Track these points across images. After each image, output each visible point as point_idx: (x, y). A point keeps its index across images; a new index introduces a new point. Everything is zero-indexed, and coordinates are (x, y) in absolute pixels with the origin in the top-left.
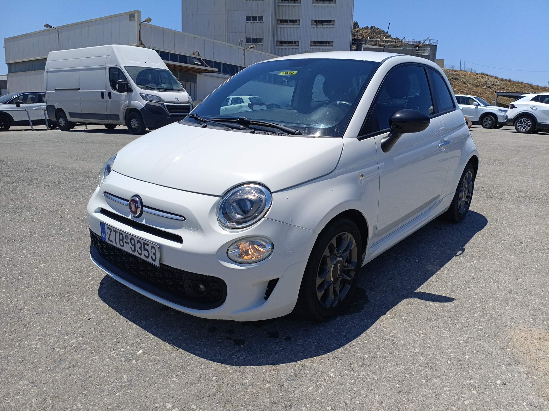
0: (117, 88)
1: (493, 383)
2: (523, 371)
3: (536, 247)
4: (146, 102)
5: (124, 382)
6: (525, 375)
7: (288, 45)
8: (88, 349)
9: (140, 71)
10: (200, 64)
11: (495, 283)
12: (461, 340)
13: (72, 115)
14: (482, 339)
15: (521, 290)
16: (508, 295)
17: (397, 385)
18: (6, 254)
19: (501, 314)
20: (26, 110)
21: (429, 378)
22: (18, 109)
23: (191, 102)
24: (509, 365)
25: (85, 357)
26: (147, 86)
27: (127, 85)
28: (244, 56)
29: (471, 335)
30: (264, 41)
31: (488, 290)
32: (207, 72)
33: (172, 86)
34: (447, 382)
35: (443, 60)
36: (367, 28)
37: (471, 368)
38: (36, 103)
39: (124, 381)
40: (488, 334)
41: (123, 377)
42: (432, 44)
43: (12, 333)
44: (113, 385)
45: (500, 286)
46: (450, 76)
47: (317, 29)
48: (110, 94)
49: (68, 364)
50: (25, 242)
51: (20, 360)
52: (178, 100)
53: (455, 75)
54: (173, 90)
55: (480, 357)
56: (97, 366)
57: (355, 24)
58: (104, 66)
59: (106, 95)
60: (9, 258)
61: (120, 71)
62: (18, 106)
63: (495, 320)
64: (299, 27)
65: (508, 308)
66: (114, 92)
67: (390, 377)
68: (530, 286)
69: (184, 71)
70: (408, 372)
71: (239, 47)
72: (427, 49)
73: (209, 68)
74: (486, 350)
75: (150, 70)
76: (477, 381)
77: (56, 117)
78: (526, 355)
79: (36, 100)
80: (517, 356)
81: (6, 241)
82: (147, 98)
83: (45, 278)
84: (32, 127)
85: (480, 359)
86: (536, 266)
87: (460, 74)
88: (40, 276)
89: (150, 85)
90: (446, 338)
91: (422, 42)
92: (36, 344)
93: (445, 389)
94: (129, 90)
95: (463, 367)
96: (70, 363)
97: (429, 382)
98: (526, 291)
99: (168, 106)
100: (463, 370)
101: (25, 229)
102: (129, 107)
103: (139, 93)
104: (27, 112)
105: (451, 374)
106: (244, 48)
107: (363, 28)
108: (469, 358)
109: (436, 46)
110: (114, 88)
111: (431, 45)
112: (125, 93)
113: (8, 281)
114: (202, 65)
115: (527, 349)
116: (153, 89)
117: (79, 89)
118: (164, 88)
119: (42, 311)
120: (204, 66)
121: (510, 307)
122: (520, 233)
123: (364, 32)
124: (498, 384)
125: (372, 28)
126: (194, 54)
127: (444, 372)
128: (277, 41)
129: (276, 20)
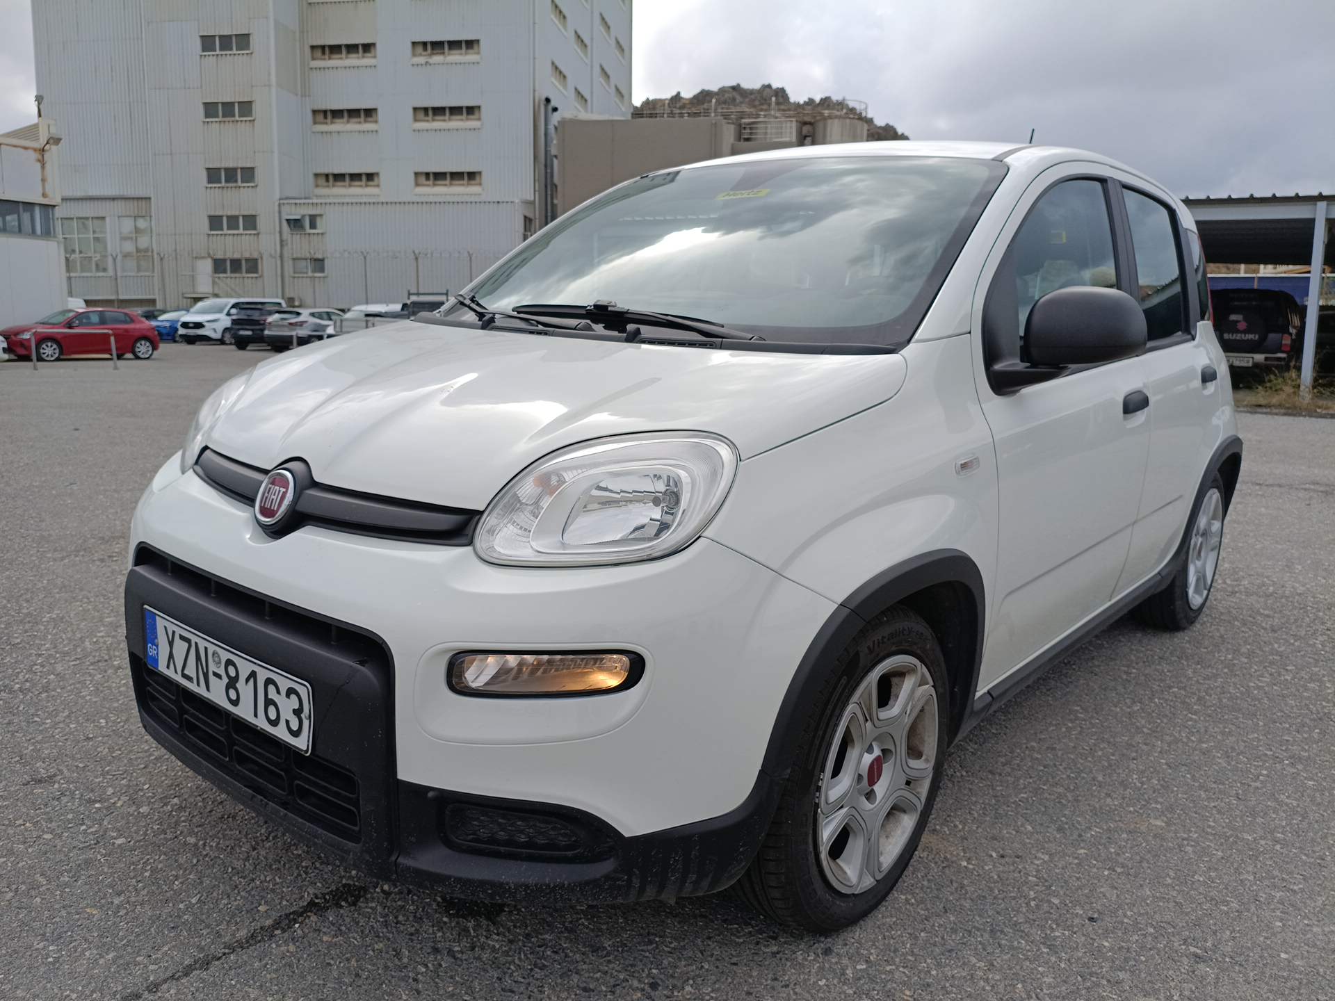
30: (256, 108)
47: (428, 66)
64: (378, 66)
128: (315, 112)
129: (308, 50)
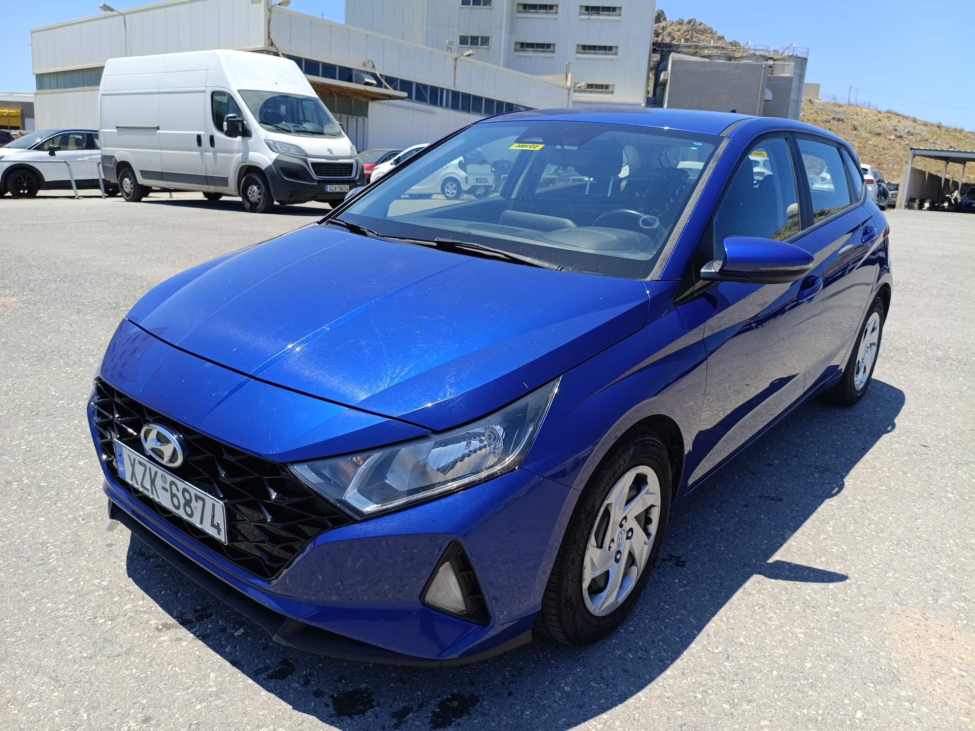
0: (225, 128)
1: (849, 715)
2: (904, 696)
3: (953, 457)
4: (274, 156)
5: (210, 686)
6: (907, 704)
7: (536, 51)
8: (152, 622)
9: (266, 99)
10: (374, 82)
11: (872, 526)
12: (800, 633)
13: (146, 174)
14: (838, 633)
15: (916, 541)
16: (893, 550)
17: (680, 713)
18: (22, 438)
19: (876, 586)
20: (65, 162)
21: (736, 701)
22: (53, 159)
23: (355, 157)
24: (882, 683)
25: (146, 636)
26: (277, 127)
27: (243, 124)
28: (455, 69)
29: (819, 624)
30: (492, 42)
31: (859, 538)
32: (388, 98)
33: (323, 127)
34: (767, 710)
35: (819, 85)
36: (681, 23)
37: (813, 686)
38: (83, 149)
39: (210, 684)
40: (850, 624)
41: (209, 677)
42: (799, 56)
43: (26, 587)
44: (190, 690)
45: (881, 532)
46: (830, 114)
47: (589, 21)
48: (212, 139)
49: (118, 650)
50: (54, 417)
51: (37, 637)
52: (331, 153)
53: (838, 113)
54: (324, 134)
55: (831, 665)
56: (166, 655)
57: (659, 14)
58: (202, 89)
59: (206, 141)
60: (25, 447)
61: (231, 98)
62: (52, 153)
63: (865, 596)
64: (557, 19)
65: (890, 574)
66: (219, 136)
67: (668, 698)
68: (935, 534)
69: (346, 96)
70: (701, 690)
71: (445, 53)
72: (788, 65)
73: (391, 91)
74: (843, 654)
75: (284, 98)
76: (820, 712)
77: (118, 177)
78: (914, 666)
79: (84, 145)
80: (896, 666)
81: (23, 414)
82: (277, 149)
83: (86, 487)
84: (76, 193)
85: (830, 670)
86: (950, 495)
87: (848, 112)
88: (77, 482)
89: (283, 125)
90: (773, 627)
91: (781, 51)
92: (65, 609)
93: (763, 723)
94: (246, 133)
95: (798, 684)
96: (121, 646)
97: (736, 710)
98: (926, 542)
99: (313, 164)
100: (798, 690)
101: (55, 392)
102: (245, 164)
103: (263, 138)
104: (68, 165)
105: (776, 696)
106: (455, 55)
107: (674, 21)
108: (811, 668)
109: (806, 59)
110: (219, 127)
111: (797, 57)
112: (239, 138)
113: (22, 490)
114: (380, 84)
115: (917, 654)
116: (289, 132)
117: (158, 128)
118: (309, 130)
119: (78, 548)
120: (381, 87)
121: (894, 572)
122: (928, 429)
123: (676, 29)
124: (858, 719)
125: (689, 22)
126: (364, 65)
127: (764, 691)
128: (516, 43)
129: (515, 5)
